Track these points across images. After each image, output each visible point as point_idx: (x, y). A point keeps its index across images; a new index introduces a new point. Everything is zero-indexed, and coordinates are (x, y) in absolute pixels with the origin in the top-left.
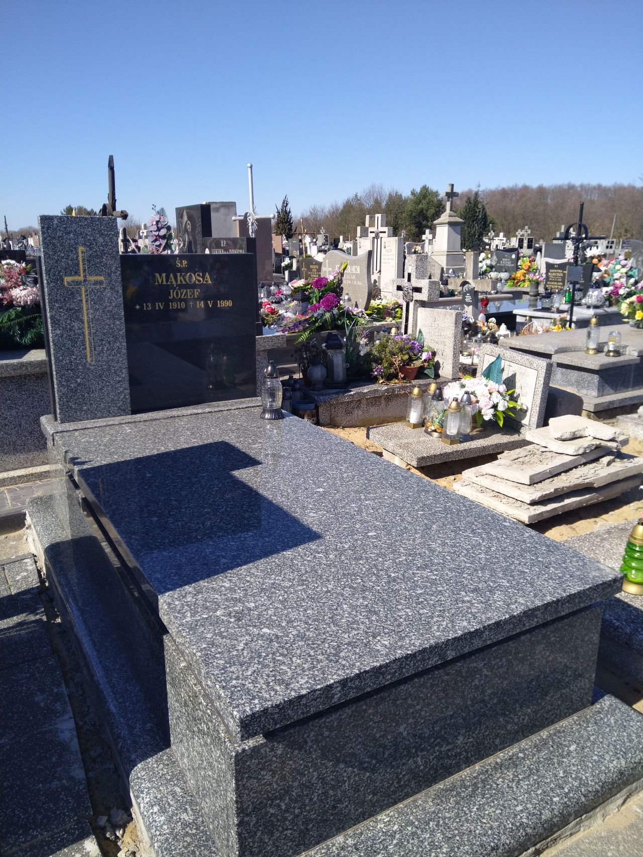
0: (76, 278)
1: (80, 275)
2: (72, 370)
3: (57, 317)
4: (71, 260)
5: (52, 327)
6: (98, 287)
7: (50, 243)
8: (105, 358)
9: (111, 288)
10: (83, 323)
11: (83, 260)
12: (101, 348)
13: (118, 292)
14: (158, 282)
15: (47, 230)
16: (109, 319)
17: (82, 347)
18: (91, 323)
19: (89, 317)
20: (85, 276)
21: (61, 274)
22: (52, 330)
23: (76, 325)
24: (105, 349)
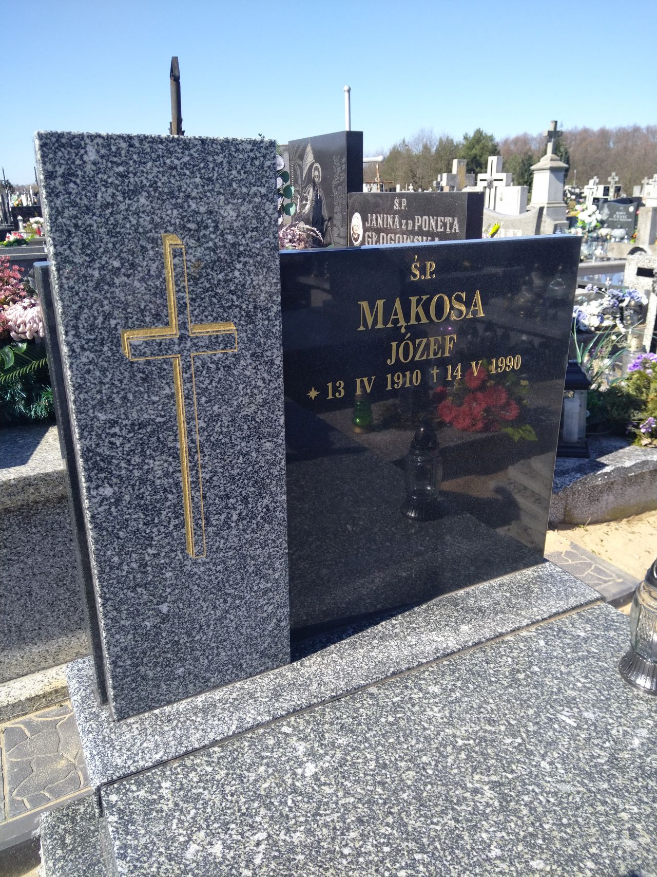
0: (157, 332)
1: (167, 324)
2: (145, 586)
3: (105, 450)
4: (142, 280)
5: (89, 479)
6: (219, 353)
7: (76, 226)
8: (233, 541)
9: (252, 355)
10: (177, 457)
11: (178, 277)
12: (223, 517)
13: (273, 363)
14: (365, 325)
15: (65, 183)
16: (248, 438)
17: (174, 522)
18: (198, 456)
19: (193, 441)
20: (183, 326)
21: (113, 322)
22: (88, 489)
23: (157, 465)
24: (235, 517)
